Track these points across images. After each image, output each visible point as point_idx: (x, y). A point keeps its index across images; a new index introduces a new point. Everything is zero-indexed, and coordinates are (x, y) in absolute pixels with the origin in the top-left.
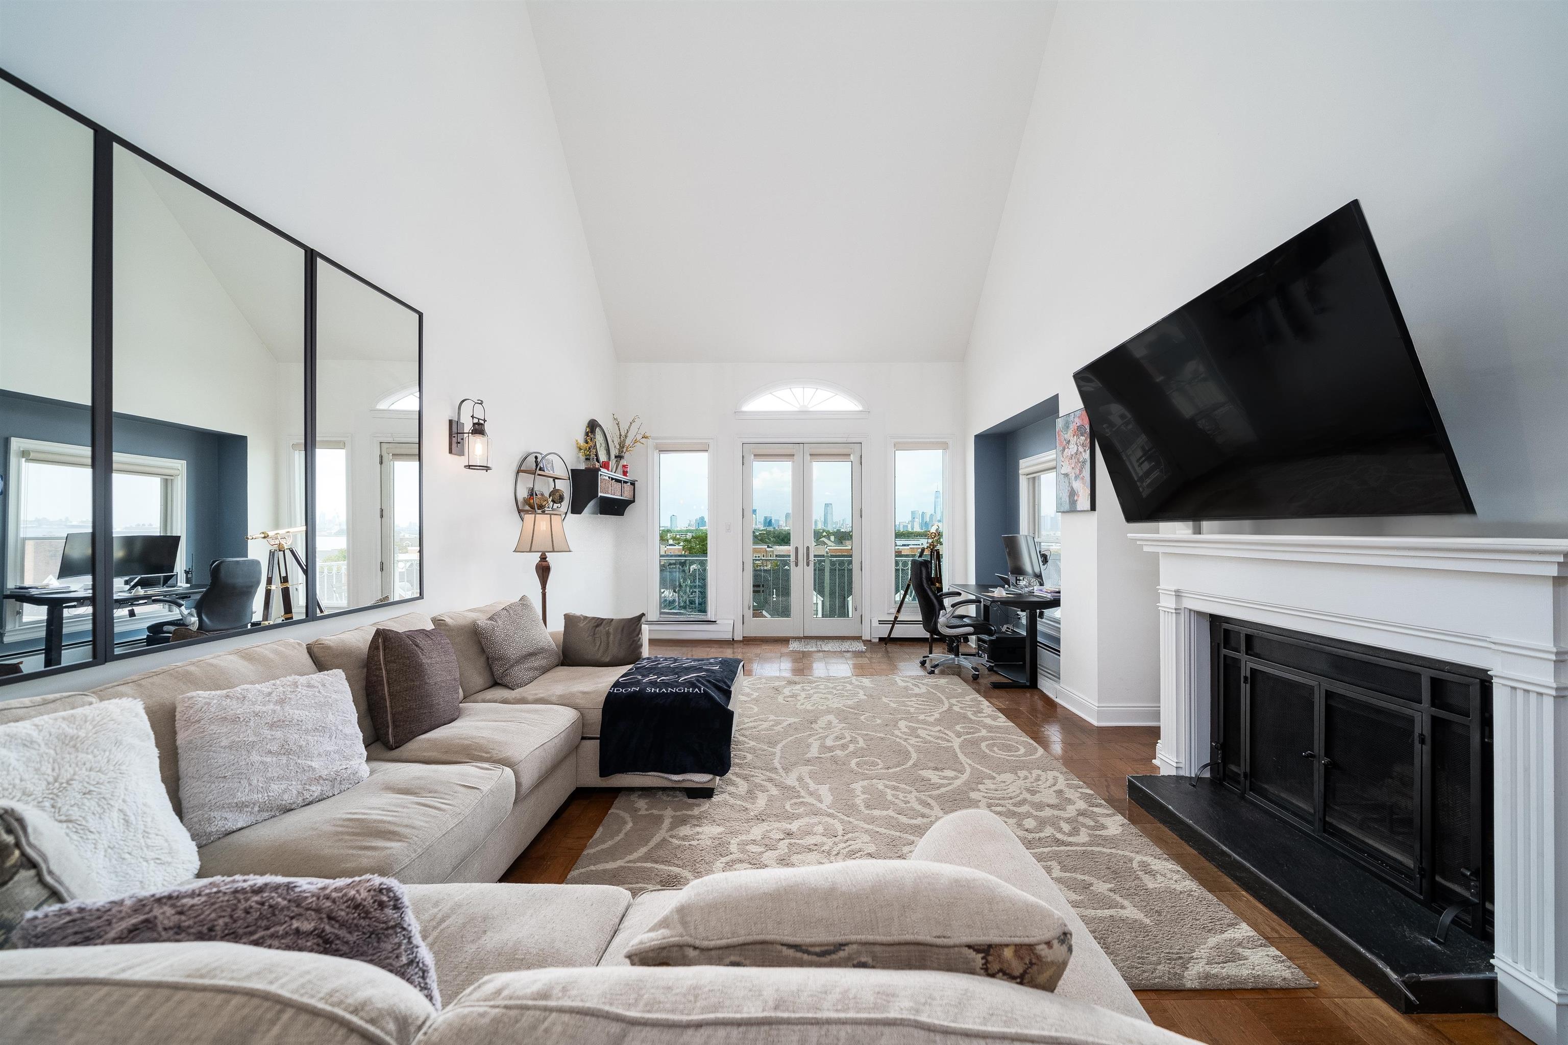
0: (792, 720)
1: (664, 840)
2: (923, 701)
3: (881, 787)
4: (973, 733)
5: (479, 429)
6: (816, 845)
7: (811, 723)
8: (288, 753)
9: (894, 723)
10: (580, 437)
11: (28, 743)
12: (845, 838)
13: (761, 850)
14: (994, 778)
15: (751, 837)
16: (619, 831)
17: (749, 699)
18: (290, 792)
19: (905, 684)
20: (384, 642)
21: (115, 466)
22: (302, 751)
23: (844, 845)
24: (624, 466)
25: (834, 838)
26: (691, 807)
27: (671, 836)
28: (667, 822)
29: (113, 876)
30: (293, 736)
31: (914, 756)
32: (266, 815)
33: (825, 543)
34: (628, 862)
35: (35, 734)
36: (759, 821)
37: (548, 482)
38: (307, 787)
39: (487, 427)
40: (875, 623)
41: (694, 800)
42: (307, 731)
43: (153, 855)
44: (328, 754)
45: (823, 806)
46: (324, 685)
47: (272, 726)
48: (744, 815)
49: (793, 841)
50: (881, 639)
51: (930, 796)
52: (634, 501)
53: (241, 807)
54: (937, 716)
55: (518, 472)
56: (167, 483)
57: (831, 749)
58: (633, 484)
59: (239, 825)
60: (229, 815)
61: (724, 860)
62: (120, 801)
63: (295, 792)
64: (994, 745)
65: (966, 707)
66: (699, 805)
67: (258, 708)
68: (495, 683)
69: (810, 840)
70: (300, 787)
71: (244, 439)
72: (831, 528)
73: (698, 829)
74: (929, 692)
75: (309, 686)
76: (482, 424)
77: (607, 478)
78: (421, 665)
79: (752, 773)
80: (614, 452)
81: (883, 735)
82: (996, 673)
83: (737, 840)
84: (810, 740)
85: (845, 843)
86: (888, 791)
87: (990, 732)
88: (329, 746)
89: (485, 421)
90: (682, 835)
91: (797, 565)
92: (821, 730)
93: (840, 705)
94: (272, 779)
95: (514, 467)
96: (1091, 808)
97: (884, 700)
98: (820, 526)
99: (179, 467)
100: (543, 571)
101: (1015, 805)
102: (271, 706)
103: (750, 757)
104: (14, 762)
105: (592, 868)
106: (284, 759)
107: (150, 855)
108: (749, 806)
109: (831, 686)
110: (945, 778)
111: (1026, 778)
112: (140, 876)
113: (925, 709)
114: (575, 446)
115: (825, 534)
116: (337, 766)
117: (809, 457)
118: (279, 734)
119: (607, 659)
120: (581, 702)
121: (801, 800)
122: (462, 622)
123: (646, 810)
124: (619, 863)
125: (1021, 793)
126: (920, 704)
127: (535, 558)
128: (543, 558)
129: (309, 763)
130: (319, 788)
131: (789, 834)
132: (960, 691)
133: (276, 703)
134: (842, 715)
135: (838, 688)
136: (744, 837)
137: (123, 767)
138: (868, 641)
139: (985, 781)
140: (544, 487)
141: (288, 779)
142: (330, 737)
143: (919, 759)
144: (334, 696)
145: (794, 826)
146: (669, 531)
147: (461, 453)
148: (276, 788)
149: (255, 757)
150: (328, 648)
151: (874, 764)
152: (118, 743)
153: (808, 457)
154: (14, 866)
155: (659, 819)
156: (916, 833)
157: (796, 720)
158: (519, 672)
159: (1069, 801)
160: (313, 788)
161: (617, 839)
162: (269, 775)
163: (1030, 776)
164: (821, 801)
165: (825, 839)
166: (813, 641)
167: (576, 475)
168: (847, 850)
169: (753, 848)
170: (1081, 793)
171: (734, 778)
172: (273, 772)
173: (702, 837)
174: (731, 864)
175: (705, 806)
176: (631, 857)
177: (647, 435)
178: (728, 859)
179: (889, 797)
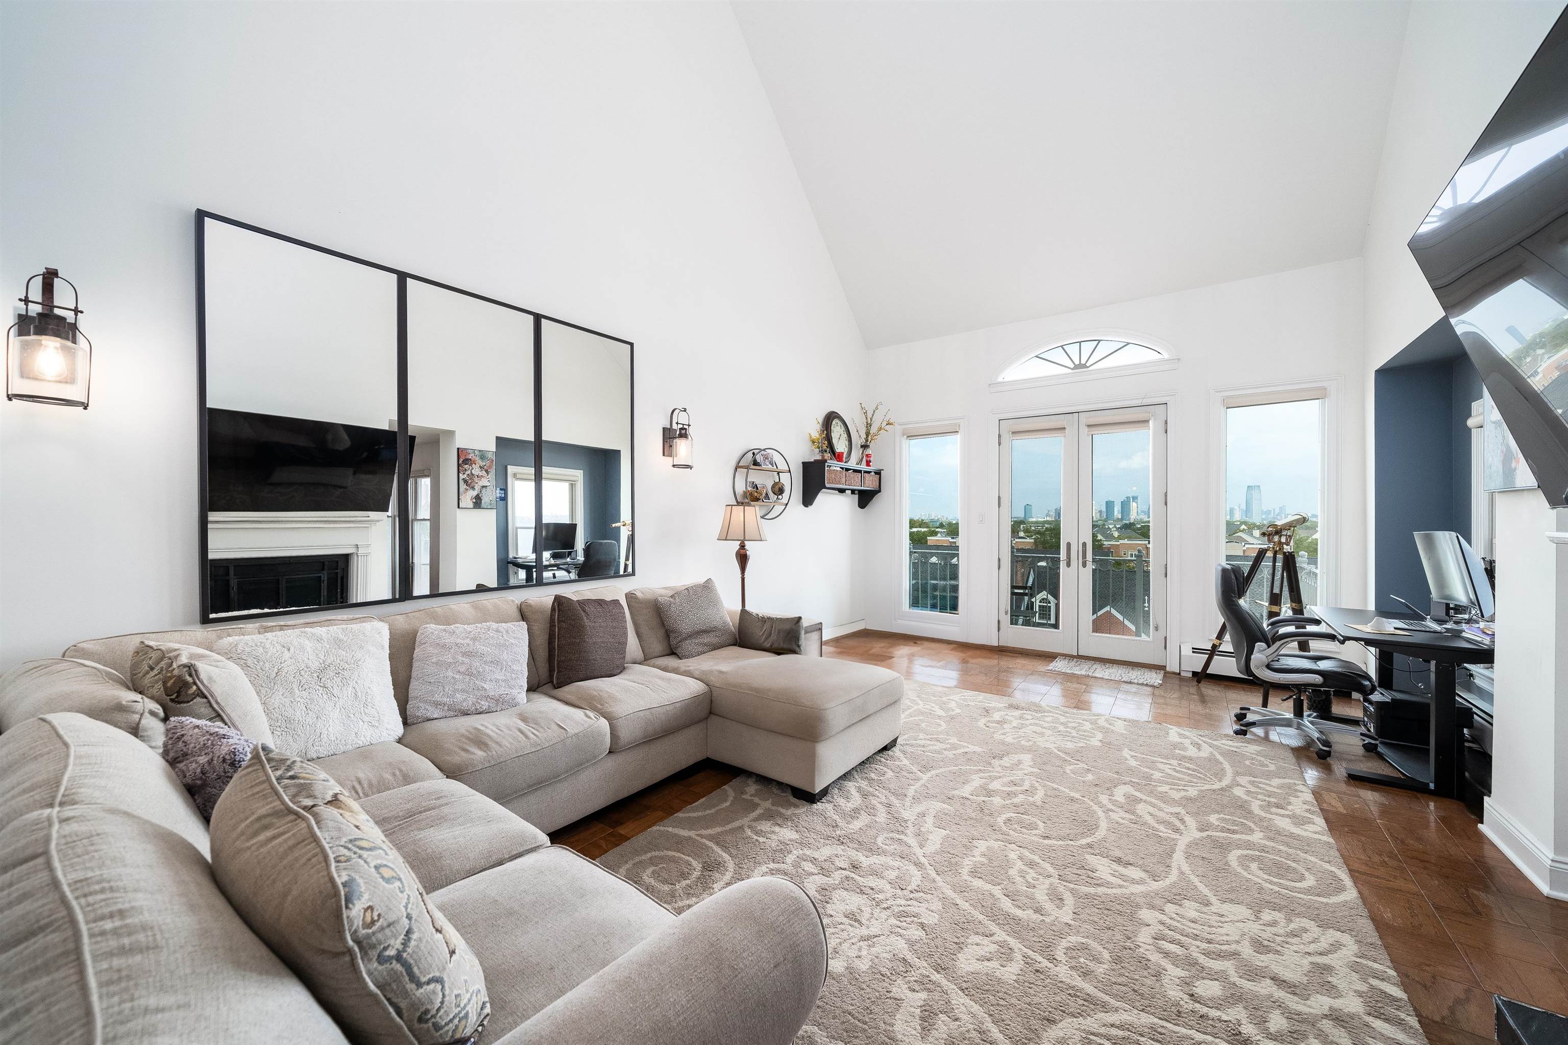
0: (972, 748)
1: (741, 828)
2: (1188, 769)
3: (1013, 856)
4: (1234, 832)
5: (683, 434)
6: (872, 889)
7: (994, 758)
8: (471, 674)
9: (1109, 785)
10: (815, 430)
11: (319, 640)
12: (912, 896)
13: (813, 870)
14: (1208, 904)
15: (816, 855)
16: (714, 806)
17: (944, 715)
18: (468, 702)
19: (1180, 740)
20: (558, 606)
21: (543, 476)
22: (479, 675)
23: (903, 902)
24: (867, 456)
25: (899, 891)
26: (790, 805)
27: (749, 827)
28: (759, 811)
29: (342, 725)
30: (476, 663)
31: (1101, 833)
32: (452, 713)
33: (1241, 540)
34: (698, 835)
35: (324, 635)
36: (838, 843)
37: (773, 476)
38: (479, 701)
39: (691, 431)
40: (1187, 651)
41: (797, 800)
42: (486, 663)
43: (367, 719)
44: (497, 681)
45: (919, 852)
46: (507, 632)
47: (464, 654)
48: (828, 831)
49: (853, 875)
50: (1195, 674)
51: (1072, 891)
52: (879, 491)
53: (437, 704)
54: (1192, 792)
55: (736, 469)
56: (572, 487)
57: (990, 793)
58: (878, 473)
59: (435, 716)
60: (429, 708)
61: (772, 866)
62: (354, 682)
63: (470, 702)
64: (1253, 859)
65: (1258, 793)
66: (796, 806)
67: (459, 641)
68: (672, 652)
69: (872, 882)
70: (475, 700)
71: (619, 451)
72: (1257, 519)
73: (777, 829)
74: (1211, 759)
75: (496, 631)
76: (686, 429)
77: (839, 469)
78: (584, 627)
79: (877, 793)
80: (857, 441)
81: (1077, 796)
82: (1380, 756)
83: (801, 852)
84: (974, 777)
85: (907, 900)
86: (1019, 864)
87: (1272, 839)
88: (499, 676)
89: (689, 425)
90: (759, 828)
91: (1069, 565)
92: (999, 769)
93: (1052, 746)
94: (457, 690)
95: (733, 464)
96: (1370, 1019)
97: (1126, 753)
98: (1238, 517)
99: (578, 475)
100: (742, 559)
101: (1207, 954)
102: (468, 641)
103: (890, 774)
104: (309, 649)
105: (670, 829)
106: (468, 677)
107: (366, 719)
108: (841, 823)
109: (1063, 719)
110: (1122, 876)
111: (1274, 924)
112: (356, 730)
113: (1179, 779)
114: (808, 438)
115: (1243, 527)
116: (502, 691)
117: (1086, 429)
118: (466, 660)
119: (767, 645)
120: (713, 680)
121: (902, 837)
122: (649, 596)
123: (751, 795)
124: (692, 834)
125: (1238, 942)
126: (1177, 772)
127: (736, 545)
128: (742, 546)
129: (483, 685)
130: (487, 704)
131: (855, 867)
132: (1272, 768)
133: (472, 639)
134: (1043, 759)
135: (1070, 725)
136: (808, 852)
137: (360, 663)
138: (1174, 673)
139: (1186, 903)
140: (765, 481)
141: (467, 692)
142: (501, 669)
143: (1104, 839)
144: (513, 641)
145: (865, 861)
146: (1022, 522)
147: (670, 455)
148: (459, 697)
149: (450, 673)
150: (530, 606)
151: (1031, 827)
152: (361, 647)
153: (1084, 430)
154: (193, 694)
155: (755, 806)
156: (1006, 927)
157: (977, 749)
158: (688, 646)
159: (1331, 989)
160: (483, 703)
161: (708, 812)
162: (456, 687)
163: (1282, 924)
164: (921, 846)
165: (888, 886)
166: (1090, 663)
167: (806, 466)
168: (901, 908)
169: (808, 867)
170: (1372, 987)
171: (853, 791)
172: (459, 686)
173: (773, 837)
174: (774, 872)
175: (803, 810)
176: (704, 832)
177: (891, 421)
178: (776, 866)
179: (1013, 872)
